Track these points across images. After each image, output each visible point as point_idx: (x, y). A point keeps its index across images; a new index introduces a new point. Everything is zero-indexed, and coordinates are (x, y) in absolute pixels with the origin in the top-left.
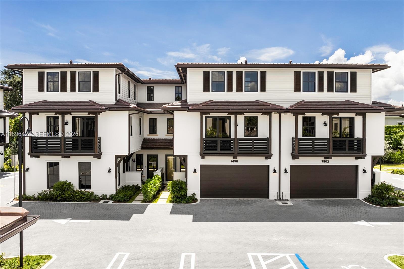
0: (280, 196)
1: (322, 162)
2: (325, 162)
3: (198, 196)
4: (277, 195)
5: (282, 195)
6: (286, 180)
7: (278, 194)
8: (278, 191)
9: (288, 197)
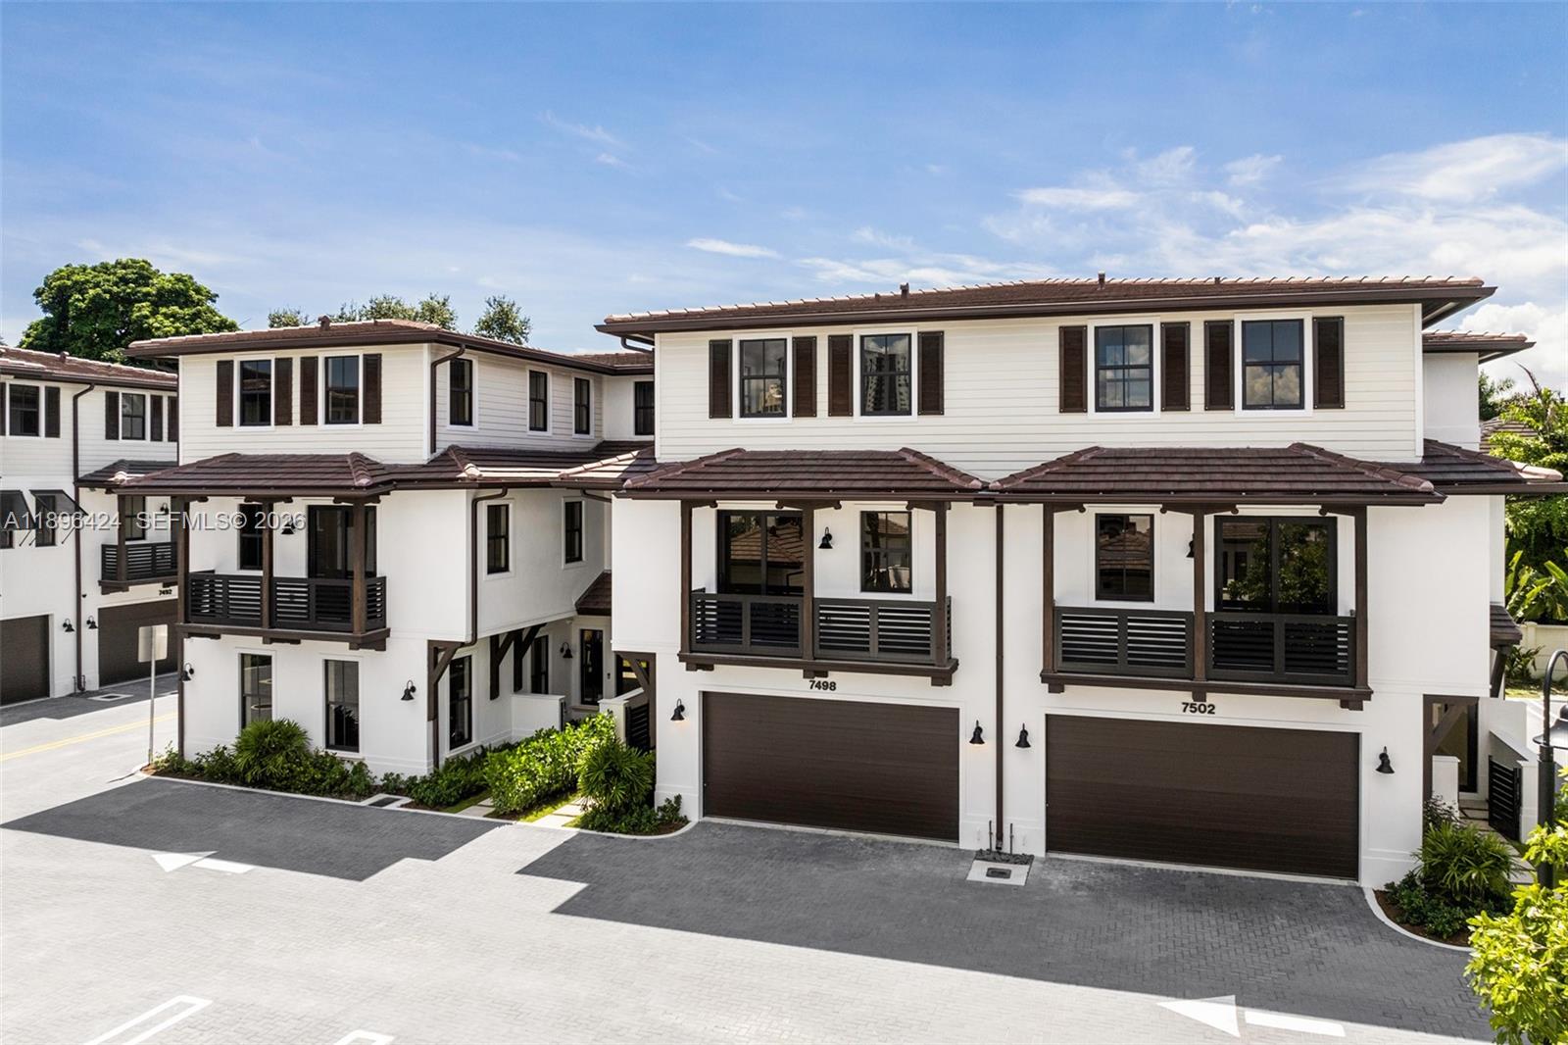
0: (1000, 837)
1: (1184, 711)
2: (1198, 713)
3: (692, 809)
4: (991, 834)
5: (1012, 837)
6: (1029, 774)
7: (994, 831)
8: (993, 818)
9: (1036, 846)
